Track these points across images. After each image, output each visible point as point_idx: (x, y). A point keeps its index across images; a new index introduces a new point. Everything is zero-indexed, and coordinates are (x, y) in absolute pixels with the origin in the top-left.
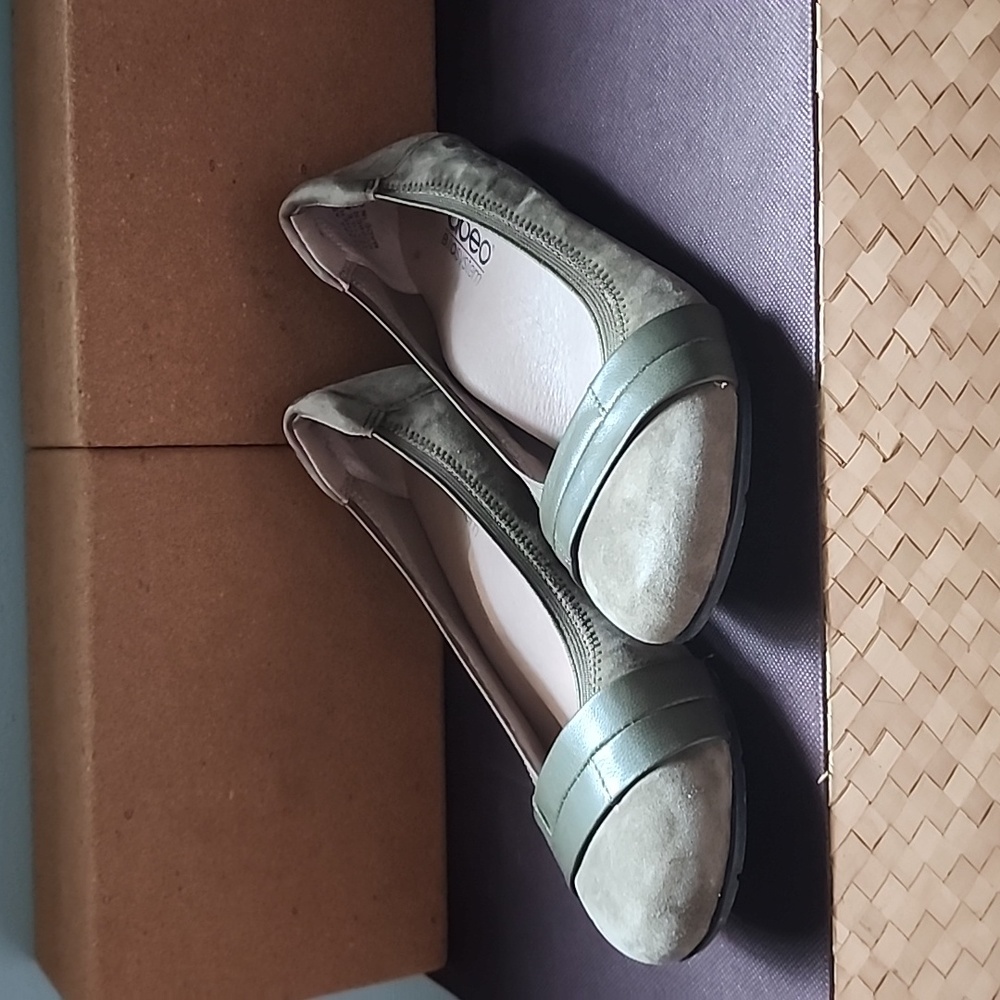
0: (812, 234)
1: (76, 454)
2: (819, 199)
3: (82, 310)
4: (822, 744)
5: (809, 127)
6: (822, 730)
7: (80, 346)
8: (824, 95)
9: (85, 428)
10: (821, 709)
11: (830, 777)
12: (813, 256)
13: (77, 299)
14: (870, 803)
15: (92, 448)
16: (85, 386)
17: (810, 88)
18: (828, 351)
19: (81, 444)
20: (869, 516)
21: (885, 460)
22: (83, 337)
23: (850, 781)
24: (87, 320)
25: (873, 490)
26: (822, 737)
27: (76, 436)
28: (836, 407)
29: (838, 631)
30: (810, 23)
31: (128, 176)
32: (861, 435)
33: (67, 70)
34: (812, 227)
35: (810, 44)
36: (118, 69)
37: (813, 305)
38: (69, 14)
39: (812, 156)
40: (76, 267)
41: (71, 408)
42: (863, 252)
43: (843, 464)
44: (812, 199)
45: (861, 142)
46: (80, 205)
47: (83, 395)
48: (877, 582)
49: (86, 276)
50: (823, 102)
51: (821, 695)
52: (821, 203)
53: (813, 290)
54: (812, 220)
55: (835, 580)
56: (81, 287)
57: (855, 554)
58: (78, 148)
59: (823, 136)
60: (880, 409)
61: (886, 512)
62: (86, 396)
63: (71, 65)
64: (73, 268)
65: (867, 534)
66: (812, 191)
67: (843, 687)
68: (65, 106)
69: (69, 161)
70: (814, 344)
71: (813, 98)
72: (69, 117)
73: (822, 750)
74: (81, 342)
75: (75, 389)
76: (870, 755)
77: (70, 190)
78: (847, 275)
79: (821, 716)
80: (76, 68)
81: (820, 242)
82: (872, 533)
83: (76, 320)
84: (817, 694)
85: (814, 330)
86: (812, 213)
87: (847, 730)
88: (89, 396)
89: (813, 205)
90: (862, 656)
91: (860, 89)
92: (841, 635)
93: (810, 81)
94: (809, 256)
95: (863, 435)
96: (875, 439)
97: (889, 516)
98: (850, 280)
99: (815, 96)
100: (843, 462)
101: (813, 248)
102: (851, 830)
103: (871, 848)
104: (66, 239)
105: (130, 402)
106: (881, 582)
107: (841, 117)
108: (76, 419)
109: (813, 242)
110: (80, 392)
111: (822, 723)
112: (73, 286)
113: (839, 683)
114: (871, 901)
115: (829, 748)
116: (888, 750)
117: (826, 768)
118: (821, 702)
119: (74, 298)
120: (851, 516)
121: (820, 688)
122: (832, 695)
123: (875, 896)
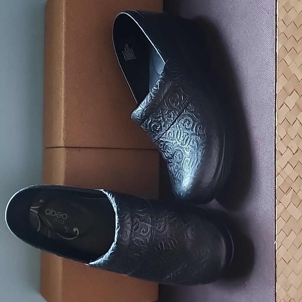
0: (274, 91)
1: (61, 149)
2: (277, 81)
3: (65, 109)
4: (274, 233)
5: (274, 61)
6: (274, 229)
7: (64, 119)
8: (279, 53)
9: (64, 141)
10: (274, 223)
11: (276, 242)
12: (274, 97)
13: (64, 106)
14: (287, 250)
15: (65, 147)
16: (65, 130)
17: (274, 51)
18: (278, 123)
19: (63, 146)
20: (289, 170)
21: (293, 154)
22: (65, 117)
23: (282, 244)
24: (66, 112)
25: (290, 162)
26: (274, 231)
27: (62, 143)
28: (280, 139)
29: (280, 201)
30: (275, 33)
31: (79, 73)
32: (287, 147)
33: (64, 43)
34: (275, 89)
35: (275, 39)
36: (77, 43)
37: (274, 110)
38: (65, 28)
39: (275, 69)
40: (64, 97)
41: (61, 136)
42: (288, 96)
43: (282, 155)
44: (275, 81)
45: (288, 66)
46: (66, 80)
47: (64, 132)
48: (291, 188)
49: (66, 100)
50: (278, 55)
51: (274, 219)
52: (277, 83)
53: (274, 106)
54: (275, 87)
55: (279, 187)
56: (65, 102)
57: (285, 180)
58: (66, 64)
59: (278, 64)
60: (292, 140)
61: (293, 169)
62: (65, 132)
63: (65, 41)
64: (63, 97)
65: (288, 174)
66: (275, 79)
67: (281, 217)
68: (62, 52)
69: (63, 68)
70: (274, 121)
72: (63, 56)
73: (274, 235)
74: (64, 118)
75: (62, 130)
76: (288, 236)
77: (63, 76)
78: (284, 102)
79: (274, 225)
80: (66, 42)
81: (277, 93)
82: (290, 174)
83: (63, 111)
84: (273, 219)
85: (274, 117)
86: (275, 85)
87: (281, 229)
88: (66, 133)
89: (275, 83)
90: (286, 209)
91: (288, 51)
92: (280, 202)
93: (274, 49)
94: (273, 97)
95: (288, 147)
96: (291, 148)
97: (294, 170)
98: (285, 104)
99: (276, 53)
100: (282, 154)
101: (274, 95)
102: (282, 258)
103: (287, 263)
104: (61, 89)
105: (77, 135)
106: (292, 188)
107: (283, 59)
108: (62, 139)
109: (274, 93)
110: (64, 131)
111: (274, 227)
112: (63, 102)
113: (279, 216)
114: (287, 278)
115: (276, 234)
116: (293, 235)
117: (275, 240)
118: (274, 221)
119: (63, 105)
120: (284, 169)
121: (274, 217)
122: (277, 219)
123: (288, 277)
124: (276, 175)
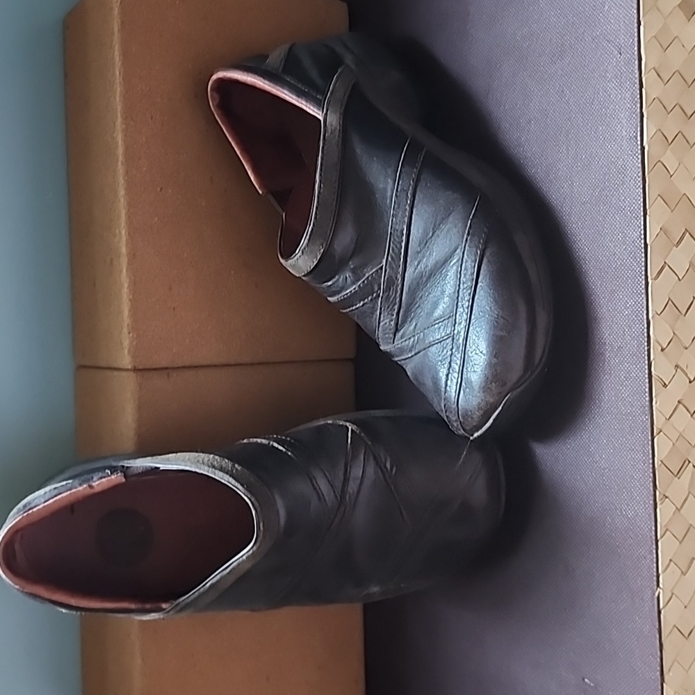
0: (643, 237)
1: (124, 374)
2: (646, 214)
3: (130, 278)
4: (655, 570)
5: (639, 168)
6: (655, 560)
7: (129, 303)
8: (649, 147)
9: (132, 357)
10: (654, 546)
11: (661, 591)
12: (643, 250)
13: (127, 271)
14: (685, 607)
15: (135, 370)
16: (134, 328)
17: (639, 143)
18: (654, 312)
19: (130, 367)
20: (682, 419)
21: (690, 382)
22: (131, 297)
23: (673, 594)
24: (134, 285)
25: (683, 402)
26: (655, 565)
27: (126, 361)
28: (660, 348)
29: (664, 495)
30: (639, 101)
31: (159, 189)
32: (676, 366)
33: (119, 120)
34: (642, 232)
35: (639, 115)
36: (152, 118)
37: (644, 282)
38: (120, 83)
39: (641, 186)
40: (126, 250)
41: (121, 344)
42: (675, 248)
43: (665, 385)
44: (642, 214)
45: (671, 176)
46: (129, 210)
47: (131, 335)
48: (687, 462)
49: (132, 256)
50: (648, 151)
51: (654, 538)
52: (648, 217)
53: (643, 273)
54: (642, 227)
55: (662, 461)
56: (130, 263)
57: (674, 444)
58: (127, 172)
59: (648, 173)
60: (686, 349)
61: (692, 416)
62: (133, 336)
63: (122, 116)
64: (124, 250)
65: (681, 430)
66: (642, 209)
67: (668, 532)
68: (117, 143)
69: (121, 180)
70: (645, 307)
71: (641, 149)
72: (120, 151)
73: (655, 574)
74: (130, 300)
75: (125, 331)
76: (685, 575)
77: (122, 200)
78: (665, 262)
79: (654, 551)
80: (125, 119)
81: (648, 241)
82: (684, 430)
83: (126, 285)
84: (651, 537)
85: (645, 298)
86: (642, 223)
87: (671, 560)
88: (135, 336)
89: (642, 218)
90: (679, 511)
91: (670, 142)
92: (666, 497)
93: (639, 138)
94: (641, 251)
95: (677, 366)
96: (685, 369)
97: (693, 418)
98: (667, 267)
99: (643, 148)
100: (665, 384)
101: (643, 246)
102: (675, 626)
103: (686, 635)
104: (117, 231)
105: (161, 338)
106: (689, 462)
107: (659, 161)
108: (126, 352)
109: (643, 241)
110: (129, 333)
111: (655, 556)
112: (124, 262)
113: (665, 529)
114: (687, 672)
115: (660, 572)
117: (658, 586)
118: (654, 542)
119: (124, 271)
120: (671, 419)
121: (653, 533)
122: (661, 537)
123: (689, 668)
124: (655, 434)
